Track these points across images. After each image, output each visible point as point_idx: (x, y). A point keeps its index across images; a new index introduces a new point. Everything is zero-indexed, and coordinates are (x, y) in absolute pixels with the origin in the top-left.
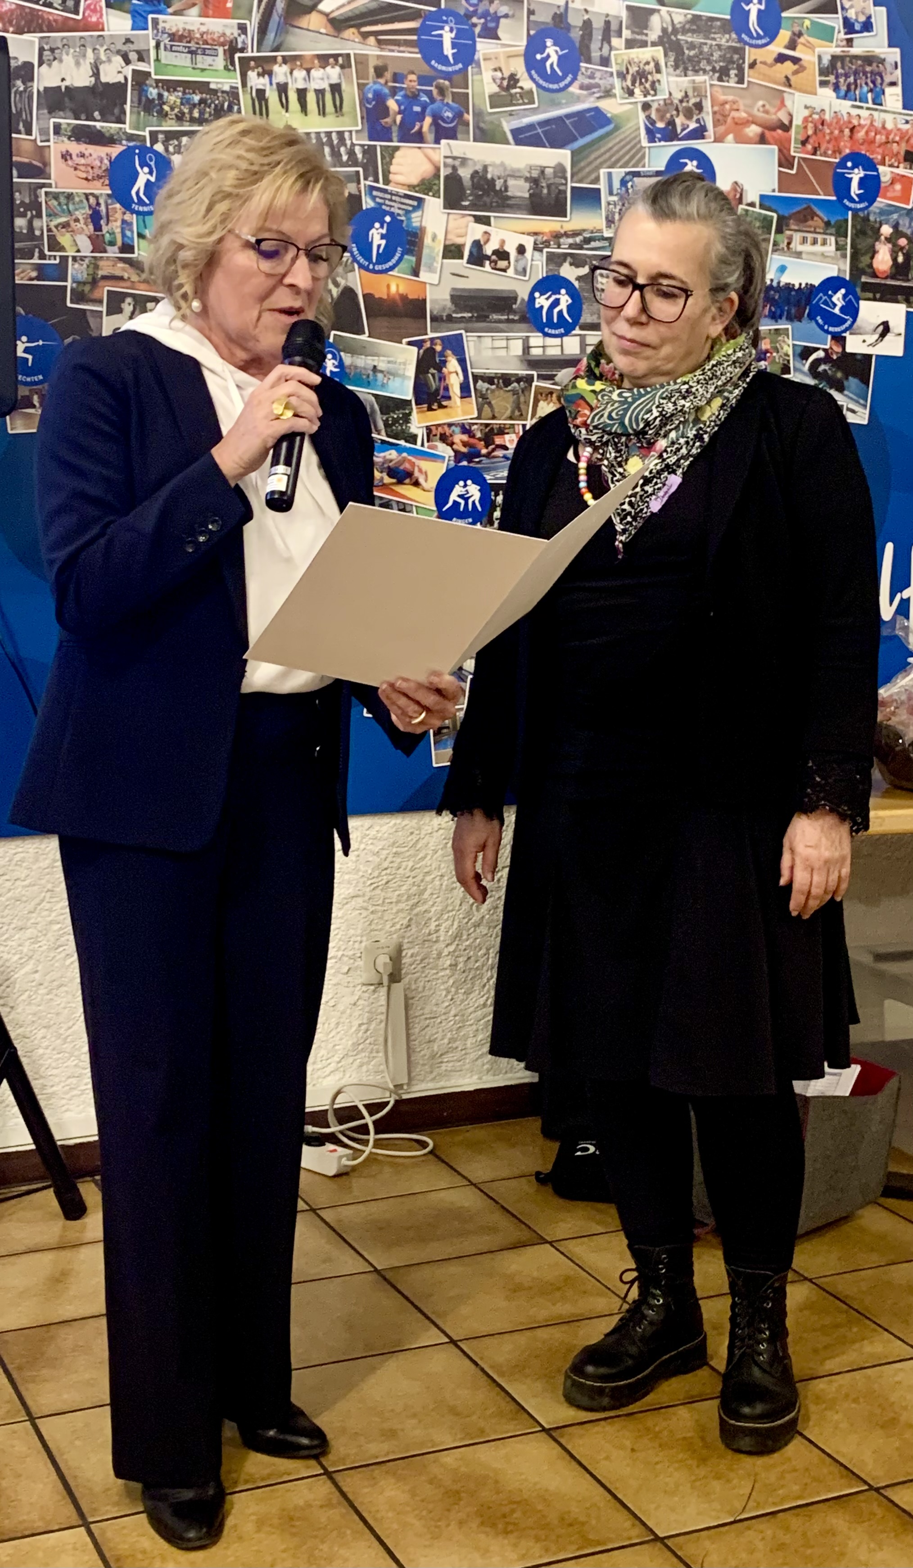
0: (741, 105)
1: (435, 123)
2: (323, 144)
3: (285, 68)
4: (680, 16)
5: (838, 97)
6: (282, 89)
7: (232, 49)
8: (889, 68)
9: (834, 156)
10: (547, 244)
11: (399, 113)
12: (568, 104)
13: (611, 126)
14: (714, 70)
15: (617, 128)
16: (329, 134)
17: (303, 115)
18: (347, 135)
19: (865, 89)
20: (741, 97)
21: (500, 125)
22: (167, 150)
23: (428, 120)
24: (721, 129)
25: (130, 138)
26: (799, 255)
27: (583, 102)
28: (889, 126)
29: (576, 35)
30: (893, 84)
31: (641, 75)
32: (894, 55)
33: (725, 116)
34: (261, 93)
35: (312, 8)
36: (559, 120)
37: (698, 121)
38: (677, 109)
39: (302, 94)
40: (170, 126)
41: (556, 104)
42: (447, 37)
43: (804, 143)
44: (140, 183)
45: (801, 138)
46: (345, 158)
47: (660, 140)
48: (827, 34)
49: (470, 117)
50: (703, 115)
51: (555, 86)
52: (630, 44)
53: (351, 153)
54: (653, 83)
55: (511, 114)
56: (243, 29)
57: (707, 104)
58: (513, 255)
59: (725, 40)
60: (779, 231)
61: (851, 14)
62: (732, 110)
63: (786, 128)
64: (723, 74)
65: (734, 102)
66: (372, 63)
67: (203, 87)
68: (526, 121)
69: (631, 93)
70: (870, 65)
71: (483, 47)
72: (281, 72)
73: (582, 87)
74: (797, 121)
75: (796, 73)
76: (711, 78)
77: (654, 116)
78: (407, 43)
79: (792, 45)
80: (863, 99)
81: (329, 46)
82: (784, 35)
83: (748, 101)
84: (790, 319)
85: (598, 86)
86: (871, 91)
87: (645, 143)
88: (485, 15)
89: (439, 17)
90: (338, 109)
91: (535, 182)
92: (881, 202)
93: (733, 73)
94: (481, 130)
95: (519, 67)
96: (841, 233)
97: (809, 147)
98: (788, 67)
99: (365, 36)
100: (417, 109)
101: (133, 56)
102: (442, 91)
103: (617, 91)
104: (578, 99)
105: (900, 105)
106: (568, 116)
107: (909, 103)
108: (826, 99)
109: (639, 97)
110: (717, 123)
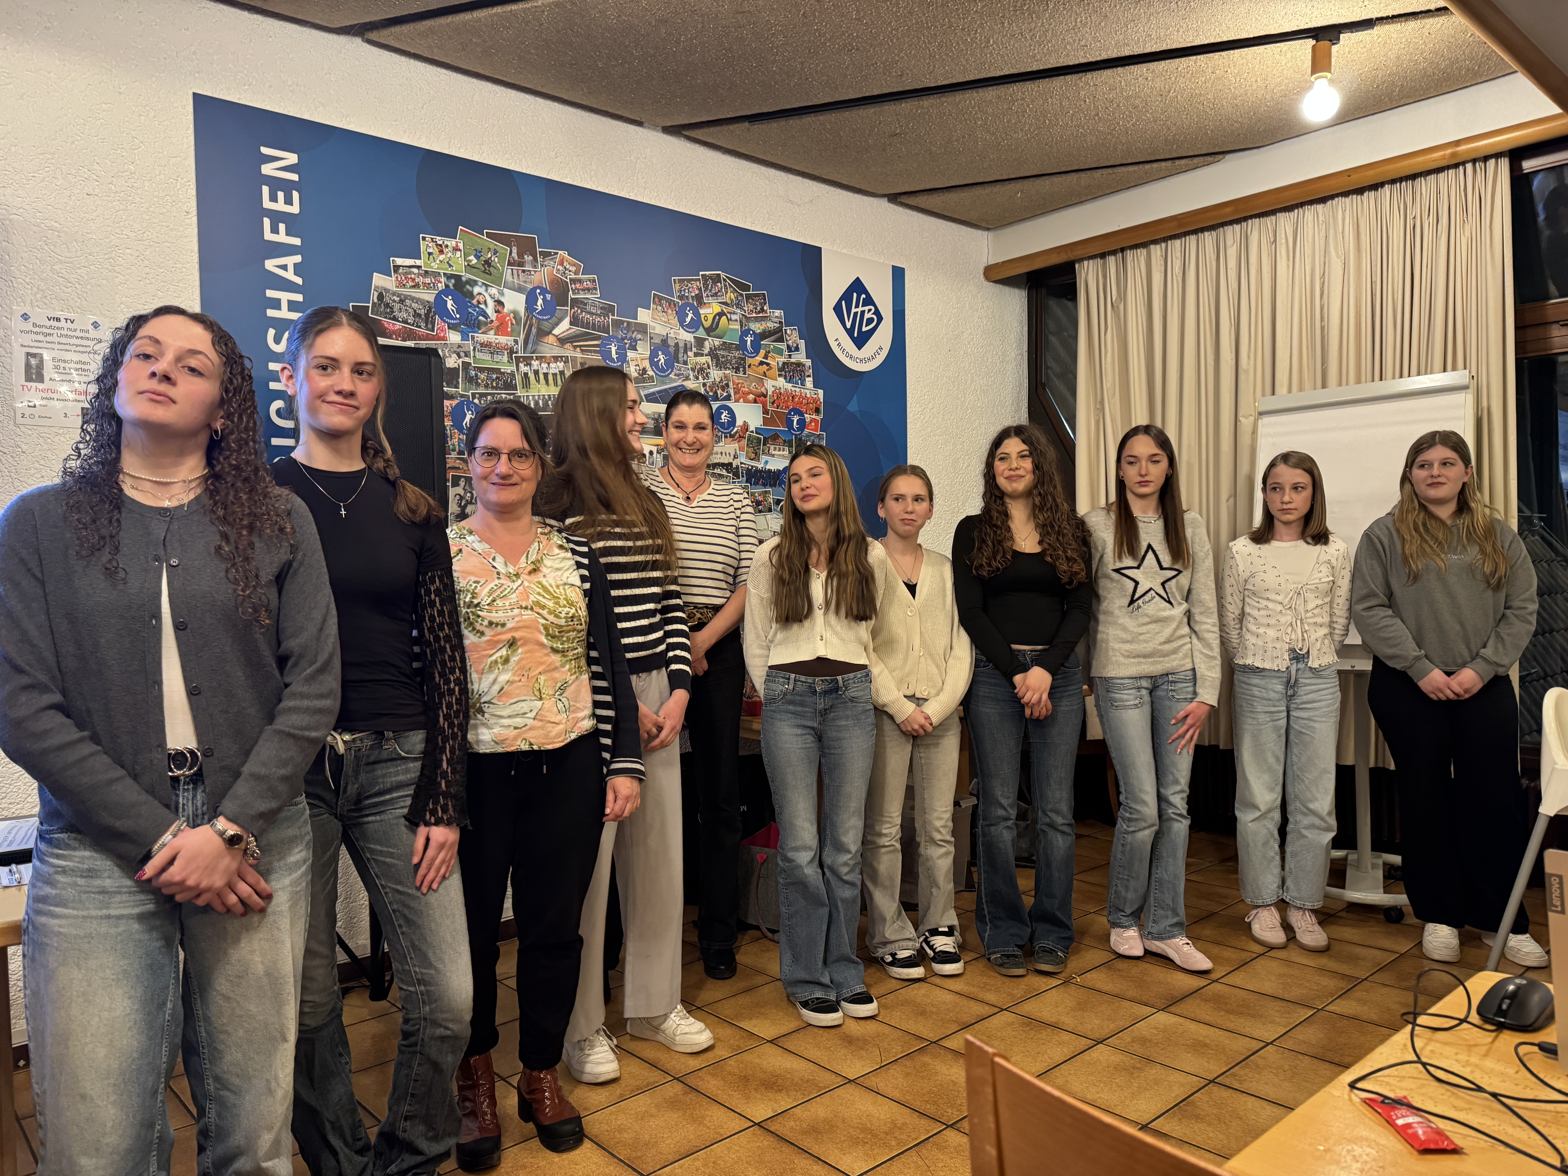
0: (745, 384)
3: (537, 362)
4: (717, 342)
5: (786, 382)
6: (536, 373)
7: (511, 352)
8: (807, 369)
9: (785, 409)
10: (663, 450)
12: (670, 383)
14: (733, 368)
17: (545, 386)
19: (797, 378)
20: (746, 381)
24: (738, 396)
25: (462, 396)
26: (773, 456)
28: (808, 396)
29: (672, 350)
30: (809, 376)
31: (702, 370)
32: (808, 362)
33: (739, 390)
34: (526, 374)
35: (550, 333)
36: (665, 390)
37: (727, 392)
38: (718, 386)
39: (546, 375)
40: (482, 390)
42: (614, 349)
43: (773, 403)
44: (467, 419)
45: (772, 401)
47: (711, 401)
48: (780, 352)
50: (729, 389)
51: (663, 374)
52: (696, 355)
54: (707, 373)
56: (516, 342)
57: (731, 384)
58: (648, 455)
59: (737, 354)
60: (764, 444)
61: (790, 343)
62: (742, 387)
63: (765, 396)
64: (737, 370)
65: (743, 383)
66: (579, 361)
67: (498, 371)
68: (651, 390)
69: (697, 378)
70: (799, 367)
71: (630, 354)
72: (535, 364)
73: (675, 375)
74: (770, 393)
75: (768, 370)
76: (732, 372)
77: (707, 389)
78: (595, 351)
79: (766, 357)
80: (797, 383)
81: (557, 351)
82: (762, 352)
83: (748, 383)
84: (771, 486)
85: (683, 374)
86: (800, 379)
88: (631, 339)
89: (609, 340)
91: (656, 420)
92: (806, 431)
93: (741, 369)
95: (646, 364)
96: (790, 446)
97: (775, 405)
98: (765, 367)
99: (575, 347)
101: (462, 354)
103: (691, 377)
104: (675, 381)
105: (812, 386)
107: (816, 385)
108: (781, 382)
109: (701, 380)
110: (735, 393)
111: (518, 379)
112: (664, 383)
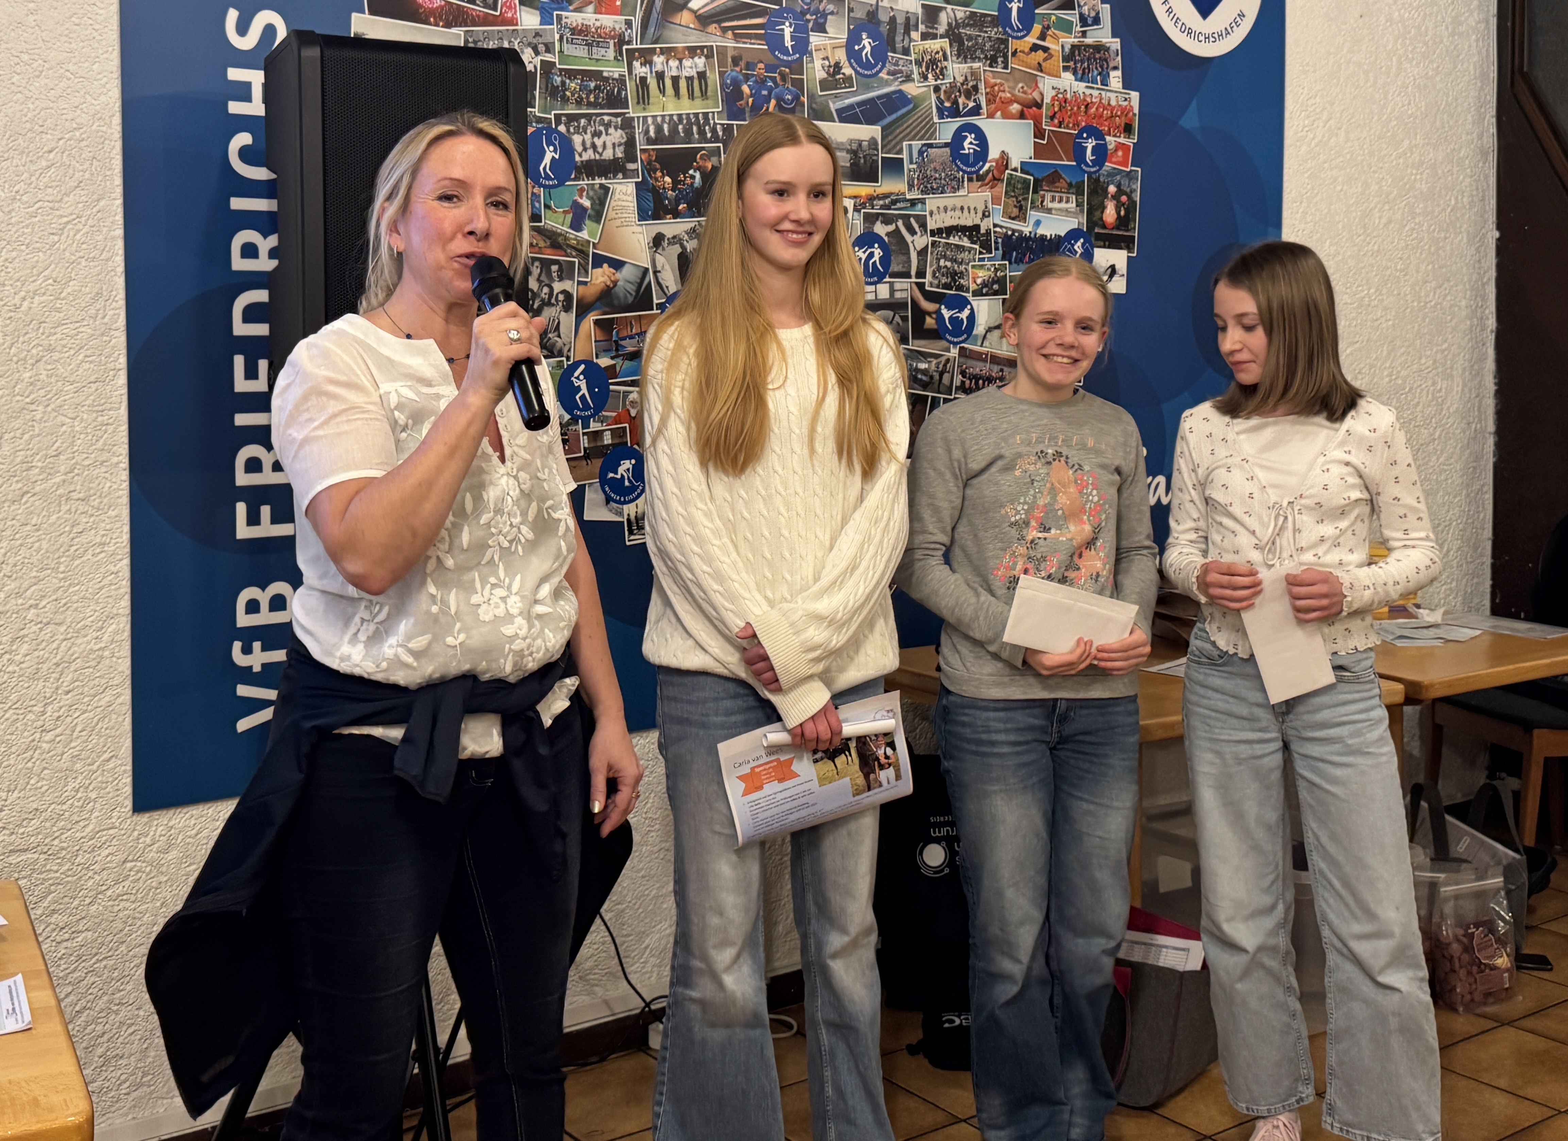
0: (1006, 86)
1: (778, 105)
2: (692, 124)
3: (662, 58)
4: (960, 13)
5: (1076, 80)
6: (660, 77)
7: (621, 41)
8: (1112, 55)
9: (1073, 128)
10: (863, 206)
11: (751, 95)
12: (879, 87)
13: (911, 106)
14: (986, 58)
15: (915, 107)
16: (696, 115)
17: (674, 99)
18: (710, 115)
19: (1096, 72)
20: (1007, 80)
21: (828, 106)
22: (568, 130)
23: (773, 102)
24: (993, 106)
25: (539, 120)
26: (1049, 211)
27: (890, 85)
28: (1113, 103)
30: (1115, 68)
31: (933, 62)
32: (1115, 44)
33: (995, 96)
34: (643, 80)
35: (684, 6)
36: (871, 101)
37: (975, 101)
38: (959, 91)
39: (675, 81)
40: (571, 109)
41: (868, 88)
42: (787, 31)
43: (1052, 118)
44: (547, 160)
45: (1050, 114)
46: (709, 135)
47: (947, 117)
48: (1067, 27)
49: (805, 100)
50: (979, 95)
51: (869, 73)
52: (924, 37)
53: (714, 131)
54: (942, 69)
55: (836, 96)
56: (629, 23)
59: (993, 33)
60: (1035, 191)
61: (1085, 10)
62: (1000, 91)
63: (1039, 106)
64: (993, 61)
65: (1002, 85)
67: (597, 75)
68: (848, 102)
69: (925, 78)
70: (1099, 52)
72: (659, 62)
73: (889, 73)
74: (1047, 100)
75: (1045, 60)
76: (984, 65)
77: (942, 97)
78: (758, 36)
79: (1042, 37)
80: (1094, 81)
81: (695, 39)
82: (1037, 28)
83: (1011, 84)
85: (901, 72)
86: (1100, 74)
87: (936, 120)
88: (816, 12)
89: (781, 14)
90: (704, 94)
91: (854, 153)
92: (1107, 166)
93: (1000, 60)
94: (814, 110)
95: (841, 55)
96: (1079, 191)
97: (1056, 121)
98: (1040, 55)
99: (725, 30)
100: (765, 92)
101: (541, 48)
102: (783, 77)
103: (916, 76)
104: (887, 83)
105: (1120, 85)
106: (879, 97)
107: (1128, 84)
108: (1067, 80)
109: (931, 81)
110: (989, 102)
111: (630, 86)
112: (869, 88)
